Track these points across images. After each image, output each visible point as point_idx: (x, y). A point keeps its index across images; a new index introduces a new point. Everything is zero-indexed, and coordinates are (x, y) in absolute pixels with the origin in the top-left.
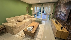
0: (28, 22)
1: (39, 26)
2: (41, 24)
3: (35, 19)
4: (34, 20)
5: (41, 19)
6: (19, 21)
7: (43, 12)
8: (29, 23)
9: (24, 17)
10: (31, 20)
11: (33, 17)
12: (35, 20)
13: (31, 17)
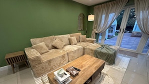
0: (75, 52)
1: (103, 71)
2: (113, 67)
3: (94, 46)
4: (92, 50)
5: (115, 47)
6: (55, 48)
7: (129, 28)
8: (76, 55)
9: (69, 39)
10: (84, 49)
11: (93, 42)
12: (94, 49)
13: (88, 41)
